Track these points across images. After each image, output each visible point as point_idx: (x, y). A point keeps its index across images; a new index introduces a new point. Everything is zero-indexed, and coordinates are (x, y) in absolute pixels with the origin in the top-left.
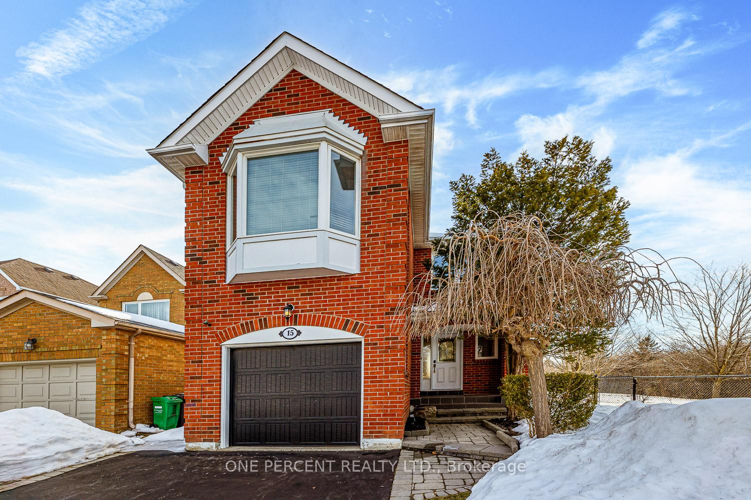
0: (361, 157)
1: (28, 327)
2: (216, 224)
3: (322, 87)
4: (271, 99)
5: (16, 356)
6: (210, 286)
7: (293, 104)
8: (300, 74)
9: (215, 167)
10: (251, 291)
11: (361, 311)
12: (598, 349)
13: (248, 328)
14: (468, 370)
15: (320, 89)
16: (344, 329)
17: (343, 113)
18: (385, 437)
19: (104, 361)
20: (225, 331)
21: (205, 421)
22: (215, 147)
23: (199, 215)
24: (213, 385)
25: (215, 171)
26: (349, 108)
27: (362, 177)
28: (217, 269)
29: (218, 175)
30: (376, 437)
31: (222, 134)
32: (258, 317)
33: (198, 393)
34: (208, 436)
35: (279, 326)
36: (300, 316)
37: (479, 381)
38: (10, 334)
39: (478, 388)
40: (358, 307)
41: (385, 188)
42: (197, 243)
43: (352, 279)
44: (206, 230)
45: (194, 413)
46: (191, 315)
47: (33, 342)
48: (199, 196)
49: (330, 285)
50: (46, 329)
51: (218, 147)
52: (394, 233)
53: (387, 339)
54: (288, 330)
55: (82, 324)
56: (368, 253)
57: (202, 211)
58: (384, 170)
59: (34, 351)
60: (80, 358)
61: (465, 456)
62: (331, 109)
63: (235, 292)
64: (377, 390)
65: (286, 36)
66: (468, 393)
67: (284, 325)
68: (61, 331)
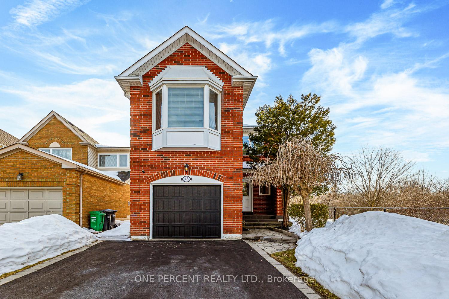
0: (221, 92)
1: (17, 166)
2: (147, 118)
3: (202, 54)
4: (176, 56)
5: (9, 183)
6: (144, 151)
7: (187, 60)
8: (190, 45)
9: (146, 88)
10: (166, 155)
11: (222, 170)
12: (323, 193)
13: (165, 175)
14: (256, 201)
15: (201, 55)
16: (214, 178)
17: (212, 69)
18: (234, 233)
19: (68, 189)
20: (152, 176)
21: (141, 224)
22: (146, 77)
23: (138, 113)
24: (146, 205)
25: (146, 90)
26: (215, 67)
27: (221, 102)
28: (148, 143)
29: (148, 92)
30: (230, 233)
31: (150, 71)
32: (170, 170)
33: (138, 209)
34: (144, 233)
35: (181, 175)
36: (192, 170)
37: (261, 207)
38: (5, 169)
39: (261, 211)
40: (220, 168)
41: (232, 109)
42: (136, 128)
43: (217, 153)
44: (142, 121)
45: (136, 220)
46: (134, 166)
47: (22, 175)
48: (138, 102)
49: (206, 155)
50: (30, 168)
51: (148, 77)
52: (237, 132)
53: (234, 184)
54: (185, 177)
55: (53, 166)
56: (225, 141)
57: (139, 110)
58: (232, 100)
59: (22, 181)
60: (52, 186)
61: (274, 241)
62: (206, 66)
63: (158, 155)
64: (229, 210)
65: (187, 28)
66: (256, 214)
67: (183, 174)
68: (39, 169)
